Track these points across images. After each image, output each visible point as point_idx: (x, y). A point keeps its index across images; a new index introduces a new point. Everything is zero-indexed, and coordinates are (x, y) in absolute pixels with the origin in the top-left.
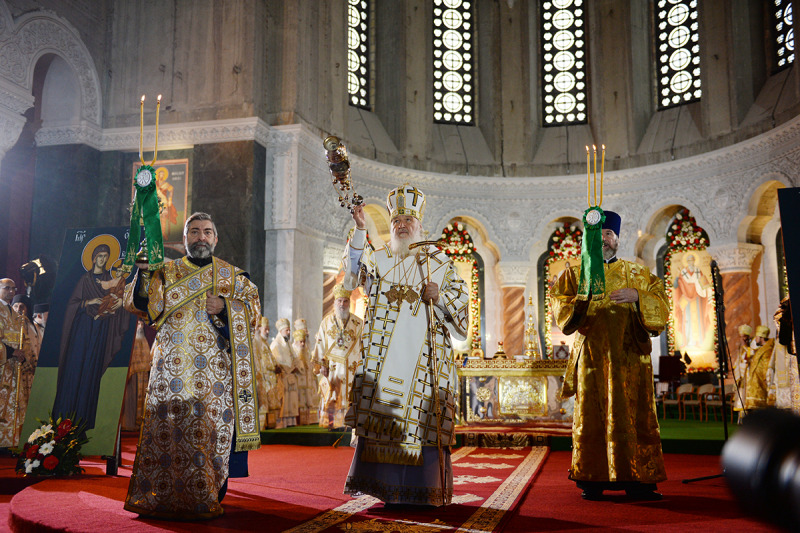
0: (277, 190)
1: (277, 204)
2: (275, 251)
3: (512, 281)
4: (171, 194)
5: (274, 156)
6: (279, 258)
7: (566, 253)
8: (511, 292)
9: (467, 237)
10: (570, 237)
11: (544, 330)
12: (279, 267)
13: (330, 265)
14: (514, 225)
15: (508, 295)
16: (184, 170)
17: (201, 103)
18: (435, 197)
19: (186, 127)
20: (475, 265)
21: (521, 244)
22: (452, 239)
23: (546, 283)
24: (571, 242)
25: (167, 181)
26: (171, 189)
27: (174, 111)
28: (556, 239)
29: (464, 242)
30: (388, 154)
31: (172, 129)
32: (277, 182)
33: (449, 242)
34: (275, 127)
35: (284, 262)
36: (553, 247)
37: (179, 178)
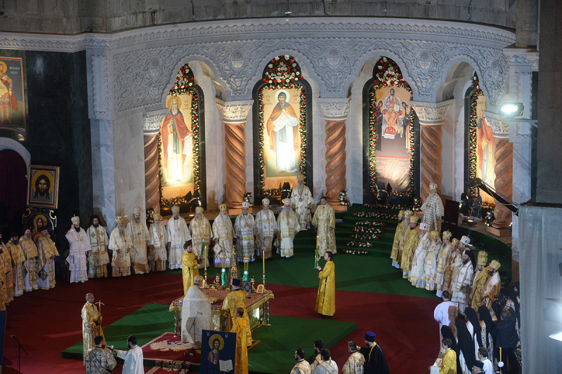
0: (96, 86)
1: (97, 97)
2: (98, 135)
3: (330, 116)
4: (11, 85)
5: (93, 58)
6: (102, 141)
7: (388, 83)
8: (331, 125)
9: (294, 65)
10: (392, 68)
11: (368, 154)
12: (103, 149)
13: (151, 129)
14: (333, 63)
15: (328, 127)
16: (20, 66)
17: (29, 12)
18: (254, 41)
19: (19, 37)
20: (303, 91)
21: (339, 81)
22: (279, 69)
23: (371, 109)
24: (393, 73)
25: (5, 74)
26: (10, 81)
27: (6, 17)
28: (380, 67)
29: (291, 71)
30: (206, 7)
31: (8, 37)
32: (97, 80)
33: (276, 72)
34: (91, 34)
35: (106, 145)
36: (377, 75)
37: (16, 73)
